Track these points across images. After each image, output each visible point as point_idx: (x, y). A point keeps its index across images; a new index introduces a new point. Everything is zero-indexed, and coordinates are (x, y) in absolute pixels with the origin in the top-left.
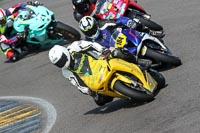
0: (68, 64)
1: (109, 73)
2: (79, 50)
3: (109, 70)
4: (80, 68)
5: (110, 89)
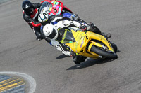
0: (57, 36)
1: (88, 41)
3: (87, 38)
5: (87, 52)
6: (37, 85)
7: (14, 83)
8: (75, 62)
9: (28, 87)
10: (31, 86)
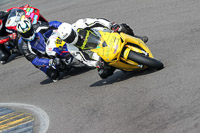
1: (122, 44)
2: (85, 26)
3: (122, 41)
4: (85, 44)
5: (121, 61)
6: (51, 121)
7: (18, 118)
8: (101, 76)
9: (38, 125)
10: (42, 123)
